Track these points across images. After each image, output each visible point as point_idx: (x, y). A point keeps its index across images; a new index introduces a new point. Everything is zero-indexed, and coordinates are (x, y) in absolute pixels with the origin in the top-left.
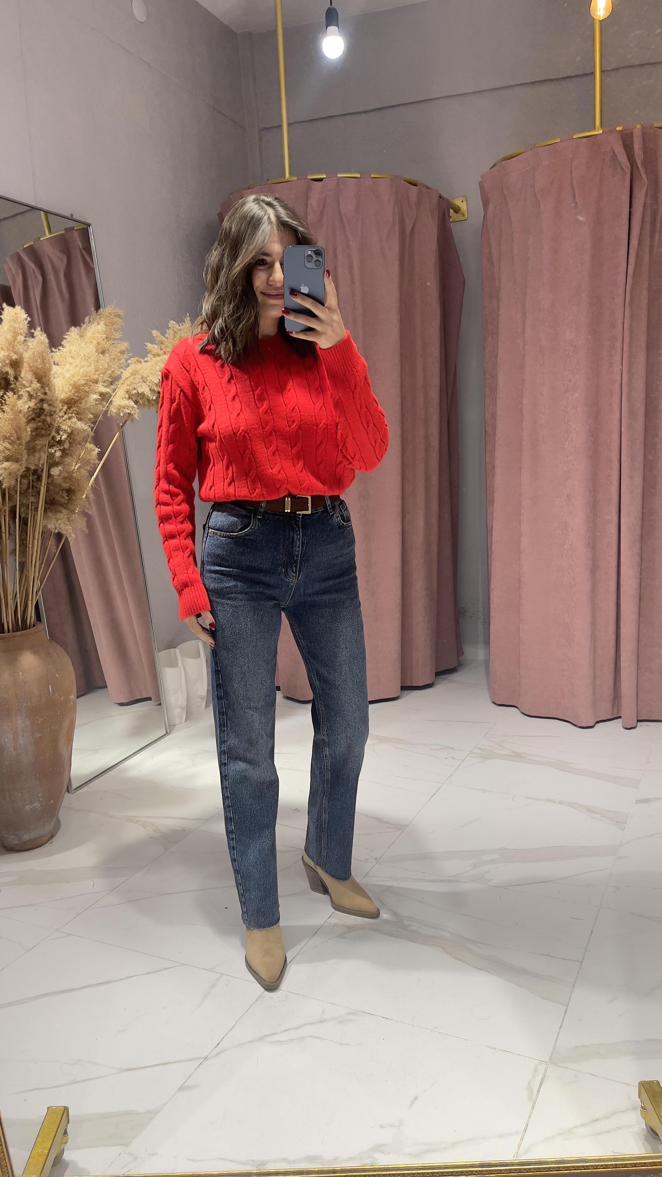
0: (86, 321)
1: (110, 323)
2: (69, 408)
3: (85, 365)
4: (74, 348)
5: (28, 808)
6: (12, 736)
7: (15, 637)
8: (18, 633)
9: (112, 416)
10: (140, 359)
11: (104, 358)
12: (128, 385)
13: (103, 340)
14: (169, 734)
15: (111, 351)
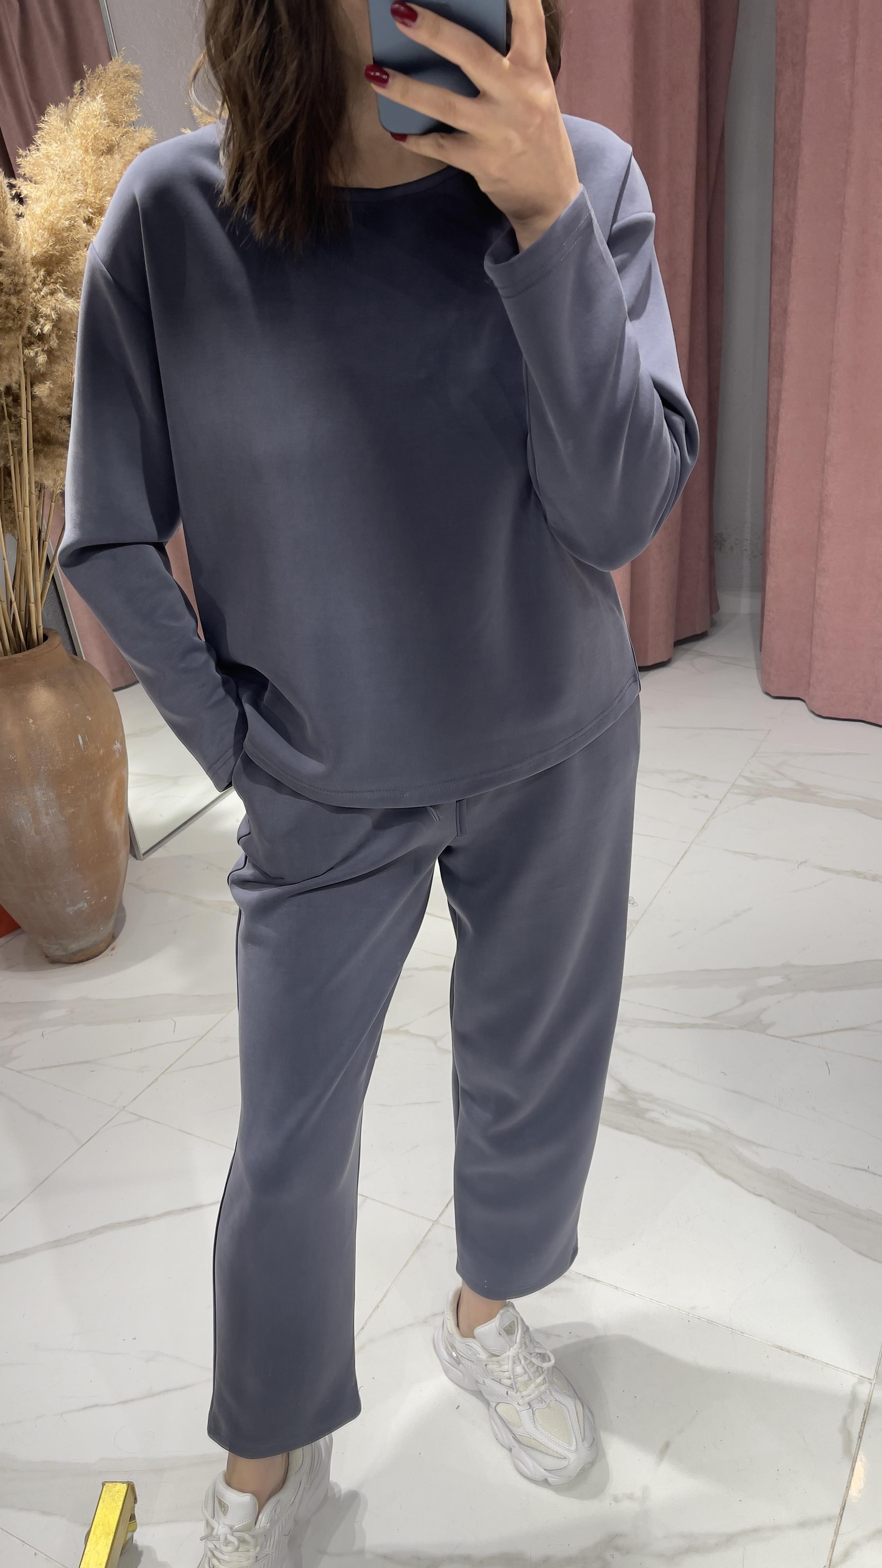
0: (75, 90)
1: (119, 91)
2: (49, 273)
3: (66, 189)
4: (55, 148)
5: (70, 910)
6: (30, 815)
7: (15, 662)
8: (20, 655)
11: (111, 162)
13: (105, 127)
15: (124, 146)
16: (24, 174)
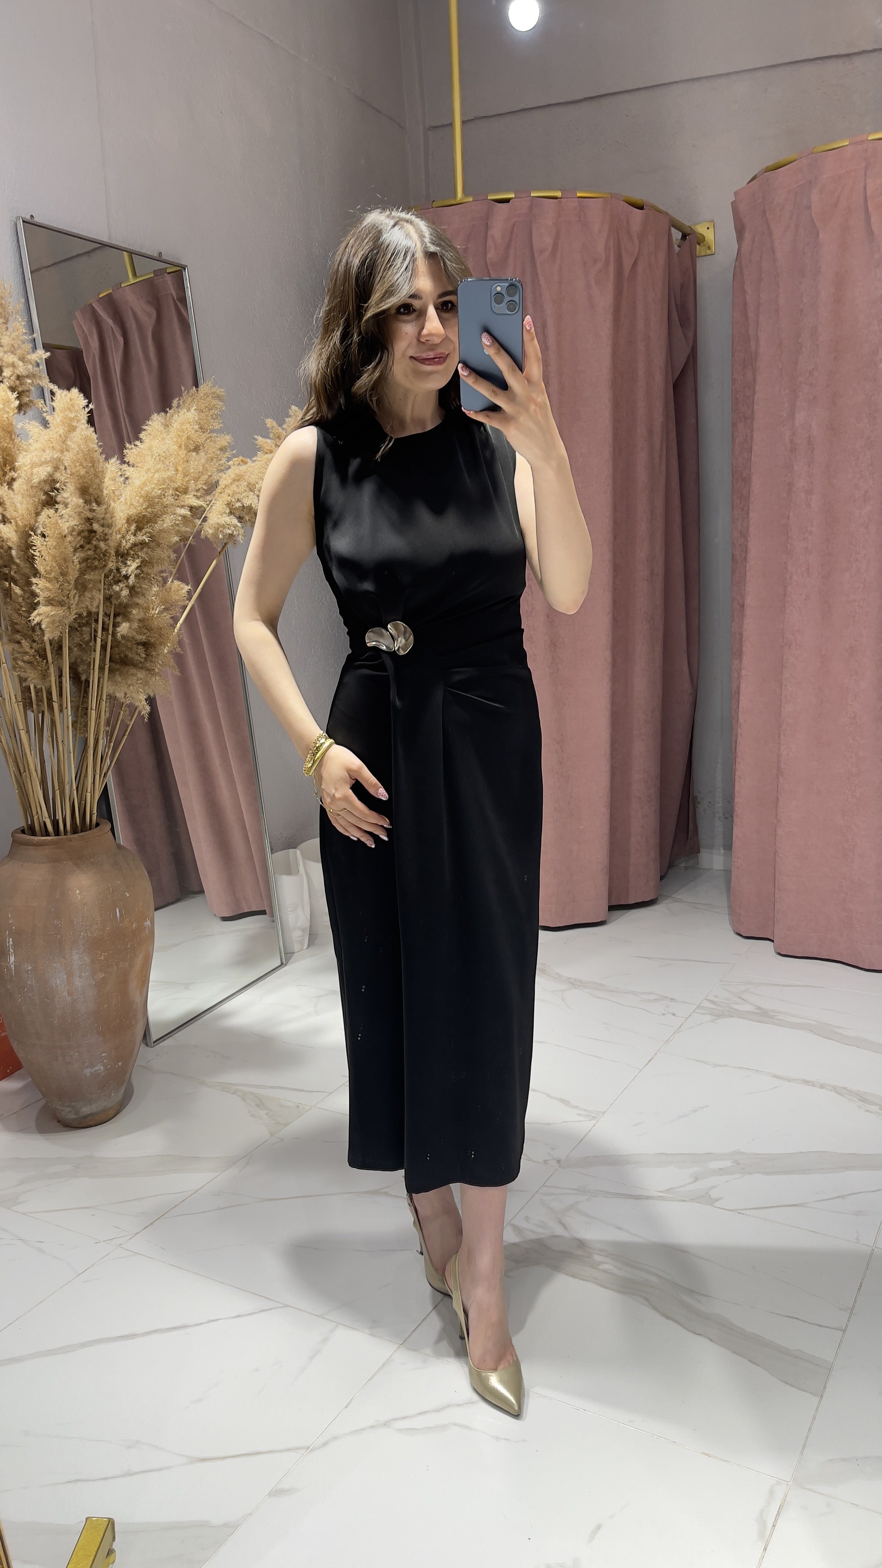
0: (173, 405)
1: (206, 407)
2: (139, 529)
4: (156, 443)
5: (87, 1072)
6: (65, 977)
7: (73, 843)
8: (76, 836)
9: (206, 537)
10: (246, 460)
11: (197, 458)
12: (229, 495)
13: (196, 431)
14: (286, 965)
15: (208, 447)
16: (129, 462)
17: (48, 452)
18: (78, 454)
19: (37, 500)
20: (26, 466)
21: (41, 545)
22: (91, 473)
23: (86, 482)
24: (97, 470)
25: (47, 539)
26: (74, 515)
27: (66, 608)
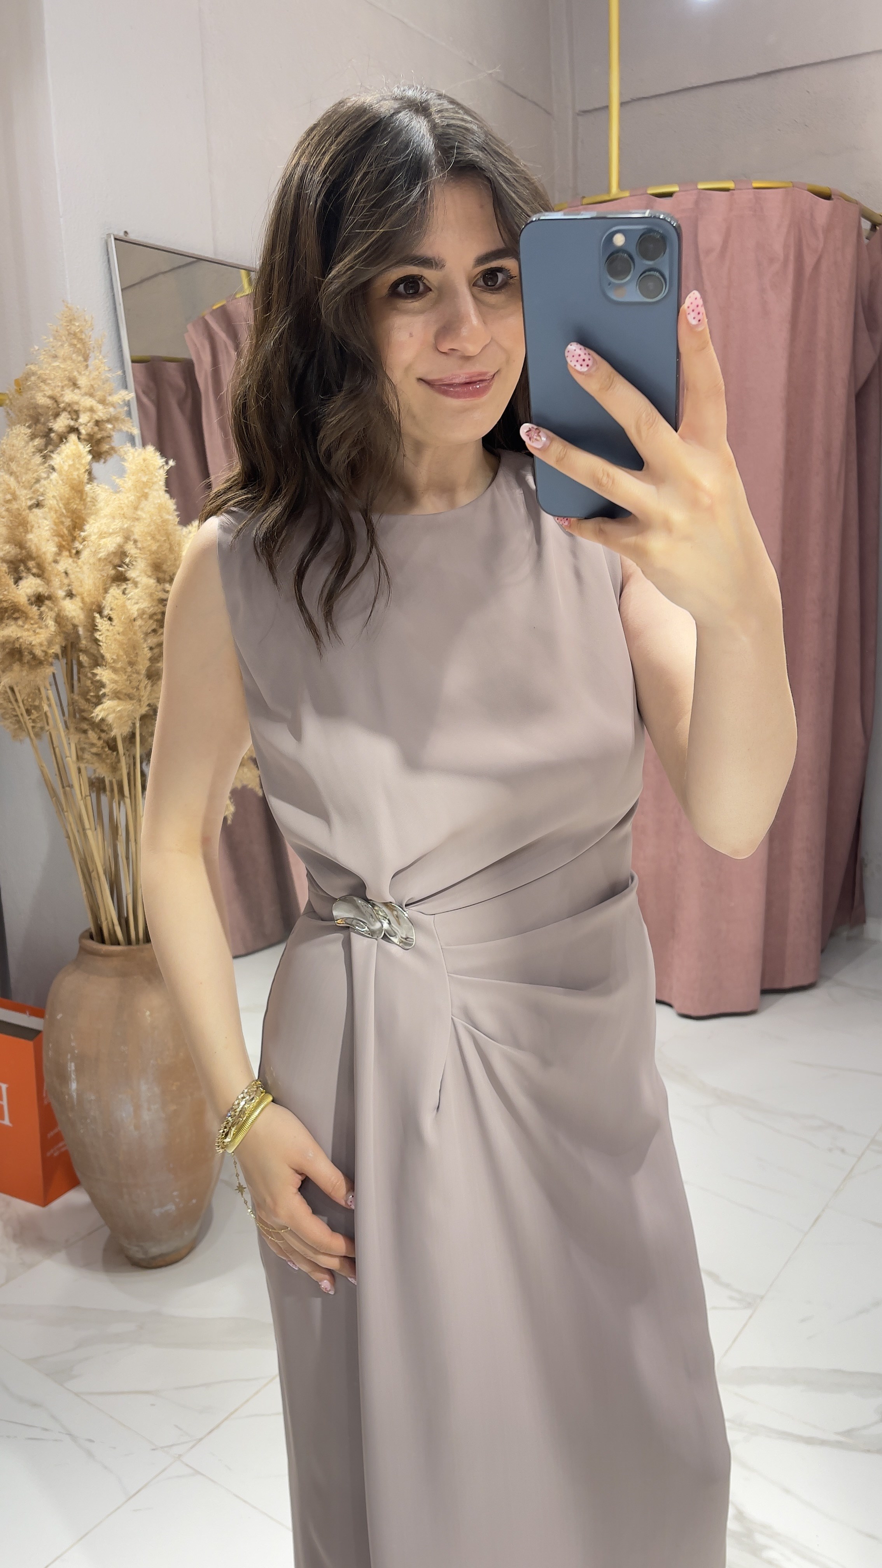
5: (157, 1212)
6: (132, 1109)
17: (117, 521)
18: (149, 525)
19: (106, 575)
20: (95, 535)
21: (108, 630)
22: (164, 548)
23: (159, 558)
24: (172, 543)
25: (115, 622)
26: (145, 597)
27: (136, 701)
